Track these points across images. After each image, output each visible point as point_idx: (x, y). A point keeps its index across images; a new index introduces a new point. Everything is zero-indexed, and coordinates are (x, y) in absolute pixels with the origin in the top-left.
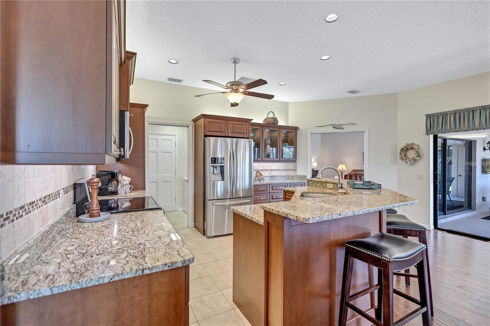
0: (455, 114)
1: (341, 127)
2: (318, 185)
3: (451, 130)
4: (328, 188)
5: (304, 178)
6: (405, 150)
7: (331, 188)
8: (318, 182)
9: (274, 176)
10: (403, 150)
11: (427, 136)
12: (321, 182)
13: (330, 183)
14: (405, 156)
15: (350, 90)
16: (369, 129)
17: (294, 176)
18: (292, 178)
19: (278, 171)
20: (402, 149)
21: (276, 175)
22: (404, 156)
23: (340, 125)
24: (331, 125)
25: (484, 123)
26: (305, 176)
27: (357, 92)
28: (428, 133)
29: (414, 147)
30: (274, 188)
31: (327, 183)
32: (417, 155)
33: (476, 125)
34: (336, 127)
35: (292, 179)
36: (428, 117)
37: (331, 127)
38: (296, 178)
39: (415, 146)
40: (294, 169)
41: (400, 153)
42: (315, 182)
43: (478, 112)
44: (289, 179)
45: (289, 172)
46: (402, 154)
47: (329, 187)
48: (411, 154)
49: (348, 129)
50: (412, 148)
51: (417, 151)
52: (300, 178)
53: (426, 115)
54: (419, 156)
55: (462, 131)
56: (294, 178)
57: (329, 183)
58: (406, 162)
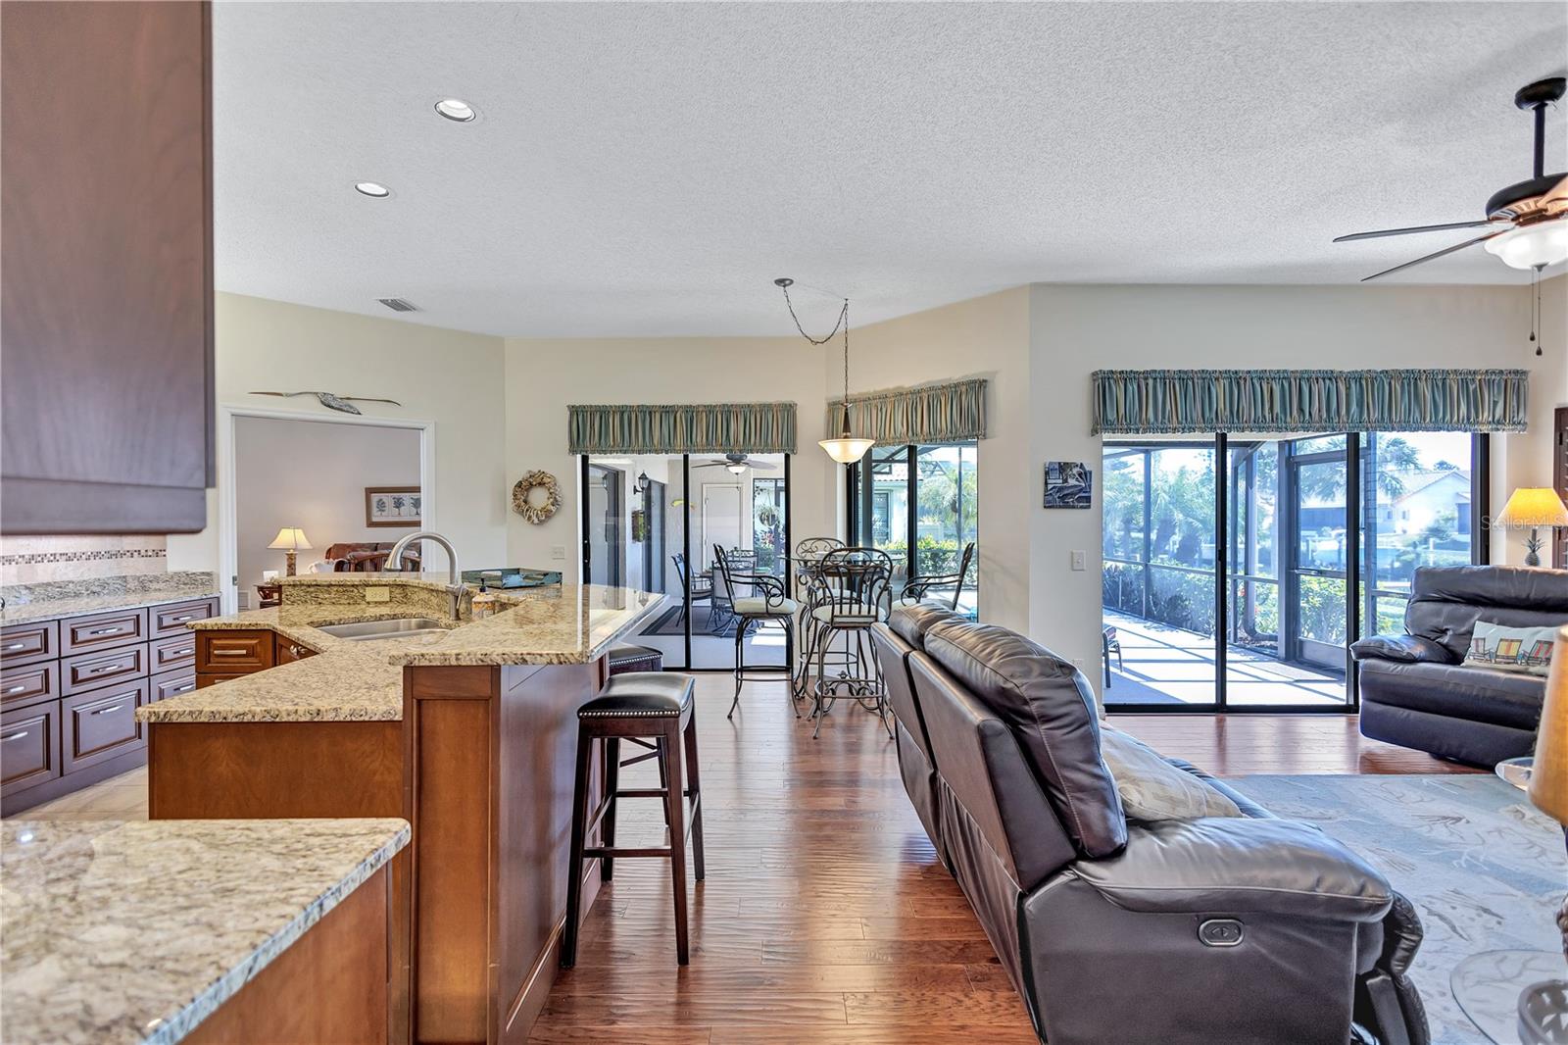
0: (622, 413)
1: (351, 407)
2: (327, 596)
3: (616, 448)
4: (368, 603)
5: (203, 584)
6: (524, 487)
7: (382, 600)
8: (330, 585)
9: (49, 584)
10: (520, 487)
11: (571, 457)
12: (340, 586)
13: (376, 586)
14: (525, 502)
15: (390, 298)
16: (436, 423)
17: (156, 579)
18: (143, 585)
19: (69, 559)
20: (519, 485)
21: (58, 579)
22: (523, 504)
23: (348, 399)
24: (316, 393)
25: (667, 440)
26: (208, 574)
27: (407, 309)
28: (573, 451)
29: (546, 480)
30: (82, 635)
31: (367, 585)
32: (551, 500)
33: (656, 441)
34: (333, 404)
35: (145, 589)
36: (575, 411)
37: (315, 402)
38: (161, 585)
39: (549, 480)
40: (150, 548)
41: (515, 495)
42: (312, 589)
43: (658, 416)
44: (127, 591)
45: (126, 561)
46: (519, 496)
47: (376, 600)
48: (539, 498)
49: (371, 415)
50: (541, 484)
51: (551, 491)
52: (185, 584)
53: (568, 406)
54: (555, 503)
55: (633, 452)
56: (155, 586)
57: (371, 586)
58: (530, 518)
